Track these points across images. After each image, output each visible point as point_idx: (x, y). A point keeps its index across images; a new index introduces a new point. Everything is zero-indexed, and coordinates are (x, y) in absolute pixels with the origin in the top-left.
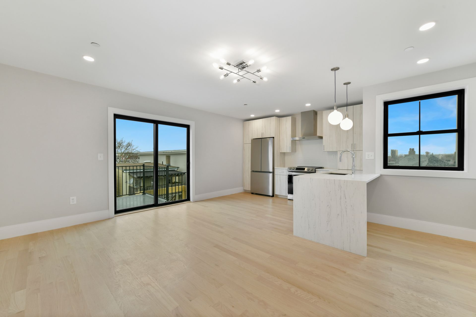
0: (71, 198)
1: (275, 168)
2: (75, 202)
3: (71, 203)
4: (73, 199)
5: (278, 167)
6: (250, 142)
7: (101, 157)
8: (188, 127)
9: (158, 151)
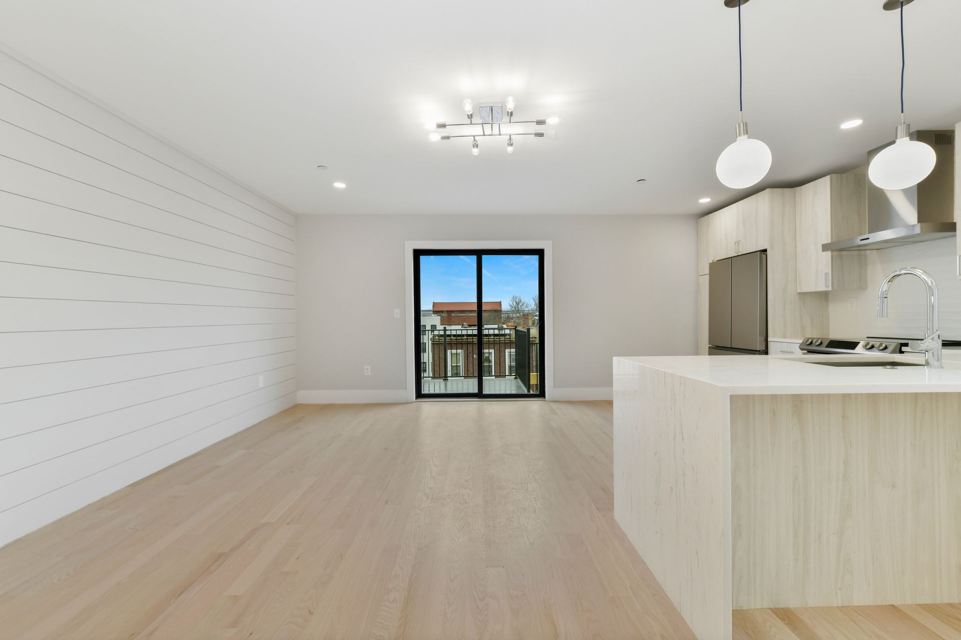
0: (366, 367)
1: (769, 339)
2: (369, 374)
3: (366, 374)
4: (367, 369)
5: (785, 337)
6: (707, 272)
7: (397, 313)
8: (540, 253)
9: (483, 301)
